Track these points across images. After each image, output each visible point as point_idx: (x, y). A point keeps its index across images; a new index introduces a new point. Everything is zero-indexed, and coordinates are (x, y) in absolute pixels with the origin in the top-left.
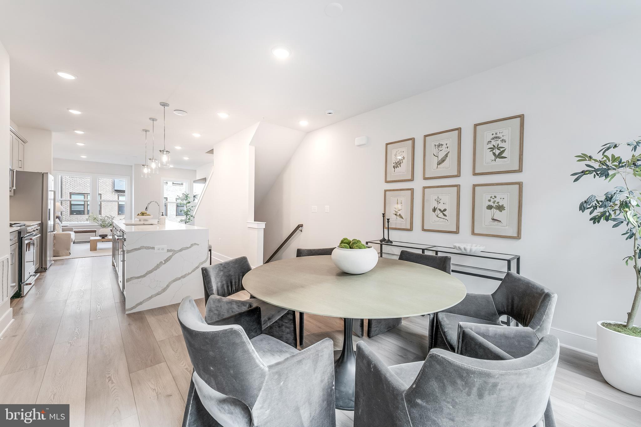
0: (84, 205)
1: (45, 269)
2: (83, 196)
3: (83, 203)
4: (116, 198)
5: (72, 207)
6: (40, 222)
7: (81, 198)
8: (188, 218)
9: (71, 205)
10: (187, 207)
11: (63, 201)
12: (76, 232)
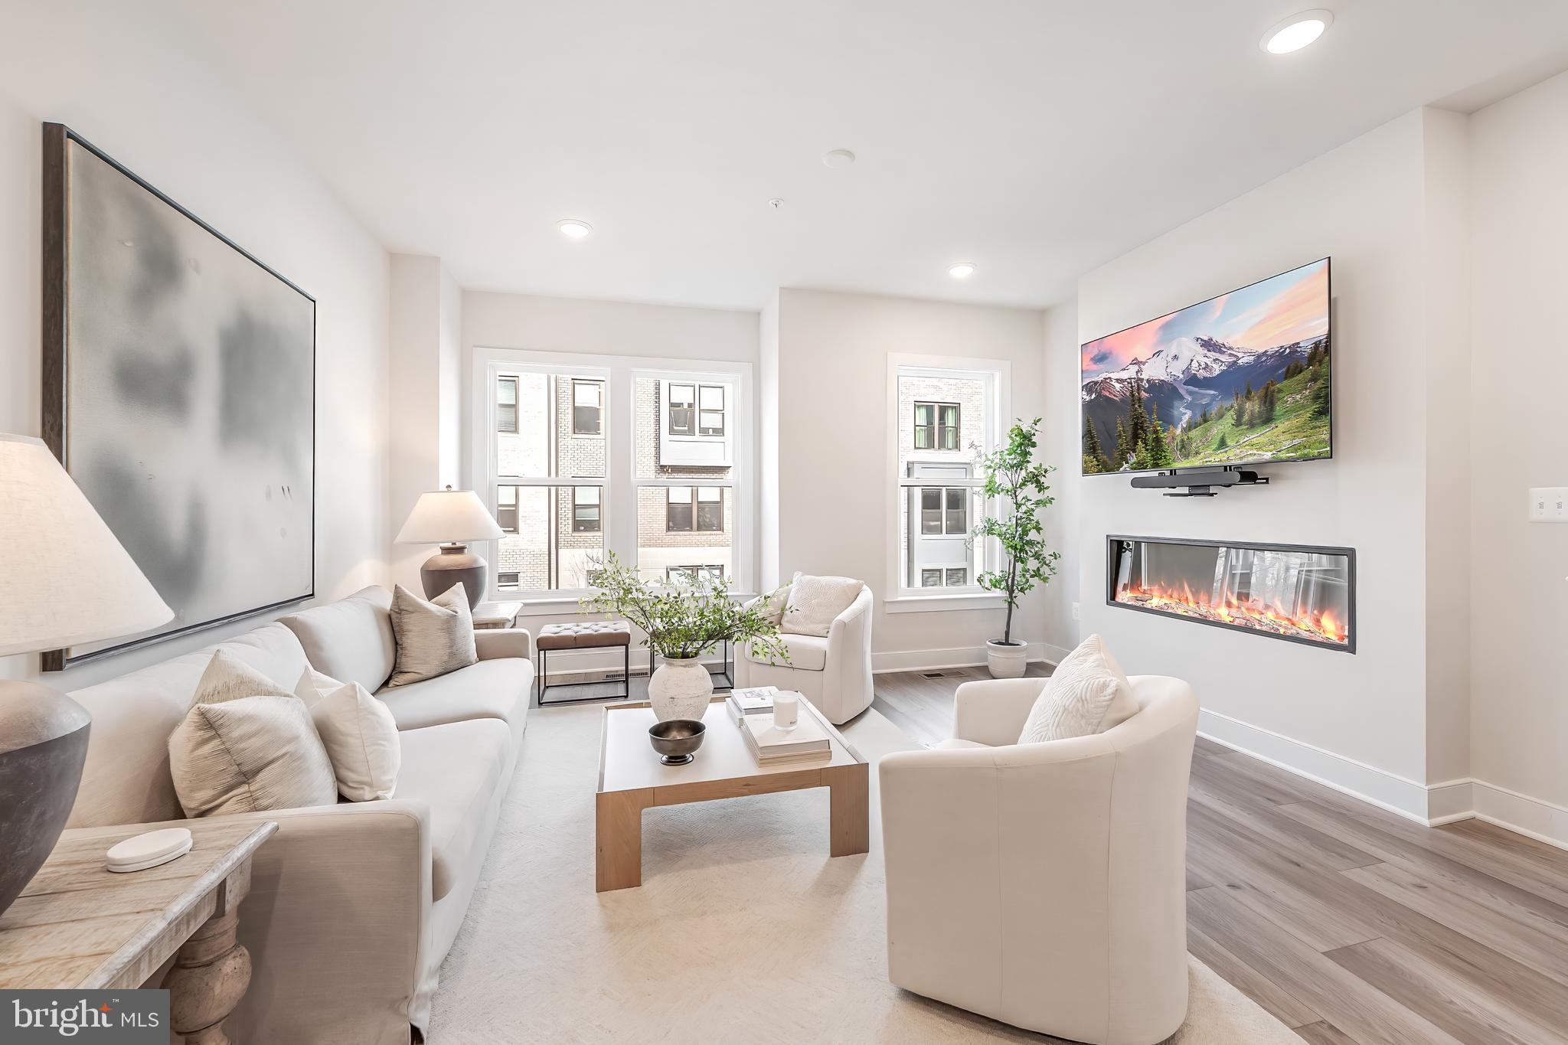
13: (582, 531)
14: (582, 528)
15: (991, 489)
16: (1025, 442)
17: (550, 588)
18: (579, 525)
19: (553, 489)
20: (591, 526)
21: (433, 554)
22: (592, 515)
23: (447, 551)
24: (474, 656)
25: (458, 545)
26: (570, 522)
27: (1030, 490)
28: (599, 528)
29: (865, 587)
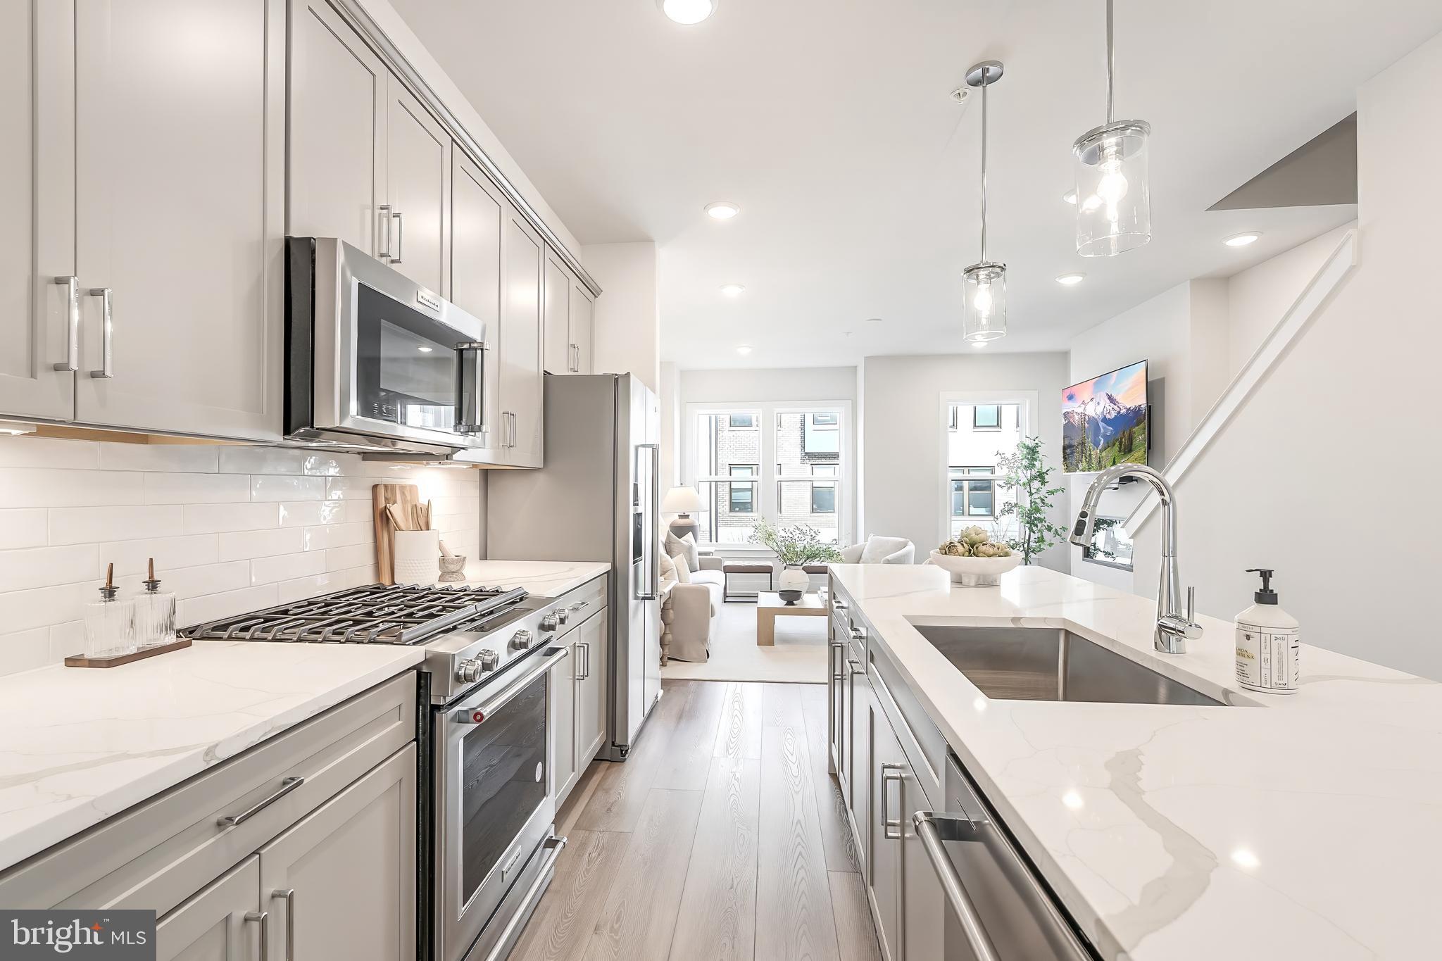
0: (751, 490)
1: (622, 751)
2: (750, 470)
3: (748, 485)
4: (808, 475)
5: (733, 494)
6: (607, 566)
7: (746, 474)
8: (1037, 535)
9: (731, 489)
10: (1031, 494)
11: (719, 483)
12: (728, 570)
13: (737, 511)
14: (737, 509)
15: (1009, 484)
16: (1032, 452)
17: (711, 541)
18: (734, 506)
19: (713, 484)
20: (745, 507)
21: (674, 518)
22: (744, 497)
23: (681, 517)
24: (698, 568)
25: (686, 514)
26: (727, 503)
27: (1036, 484)
28: (752, 508)
29: (910, 543)
